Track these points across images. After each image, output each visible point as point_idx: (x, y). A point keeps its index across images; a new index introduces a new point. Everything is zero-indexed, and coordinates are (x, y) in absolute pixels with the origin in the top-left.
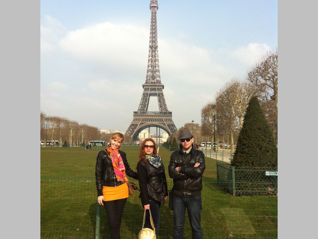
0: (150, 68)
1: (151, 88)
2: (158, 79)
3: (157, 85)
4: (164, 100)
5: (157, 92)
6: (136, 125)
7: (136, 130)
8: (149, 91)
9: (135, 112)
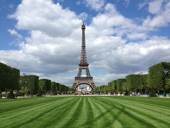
0: (82, 56)
2: (86, 61)
3: (85, 64)
4: (89, 71)
5: (85, 67)
6: (76, 83)
7: (76, 86)
8: (82, 67)
9: (75, 77)
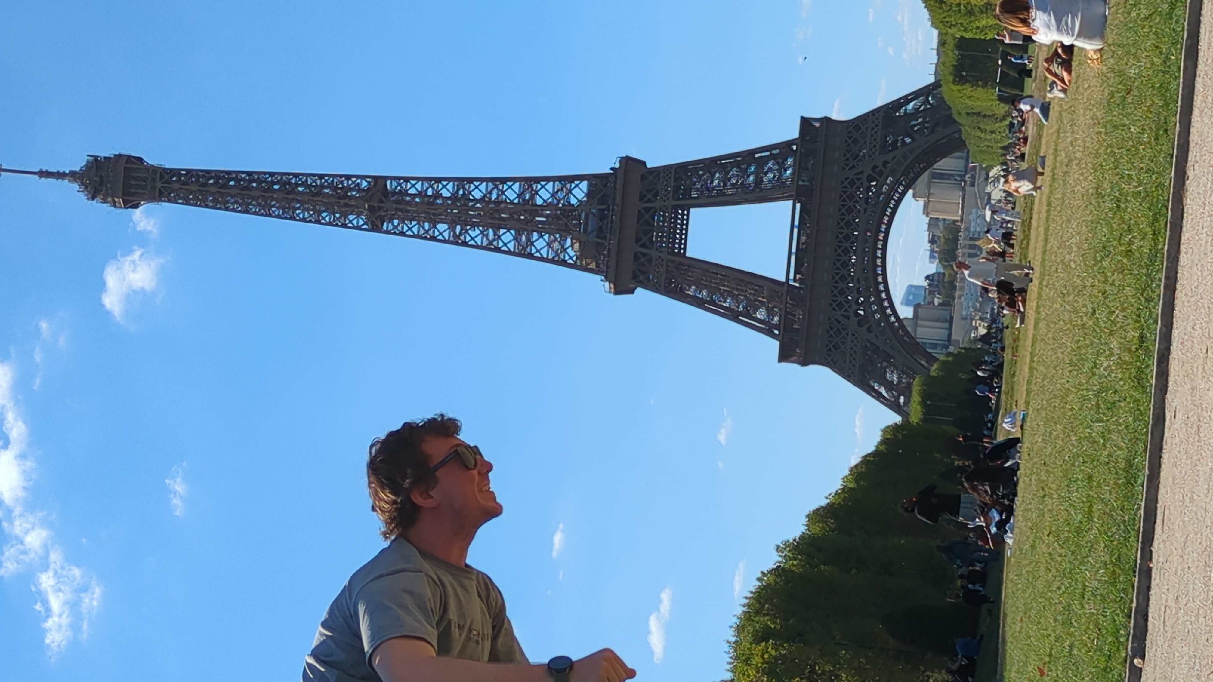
0: (507, 237)
1: (638, 240)
3: (618, 200)
8: (653, 253)
